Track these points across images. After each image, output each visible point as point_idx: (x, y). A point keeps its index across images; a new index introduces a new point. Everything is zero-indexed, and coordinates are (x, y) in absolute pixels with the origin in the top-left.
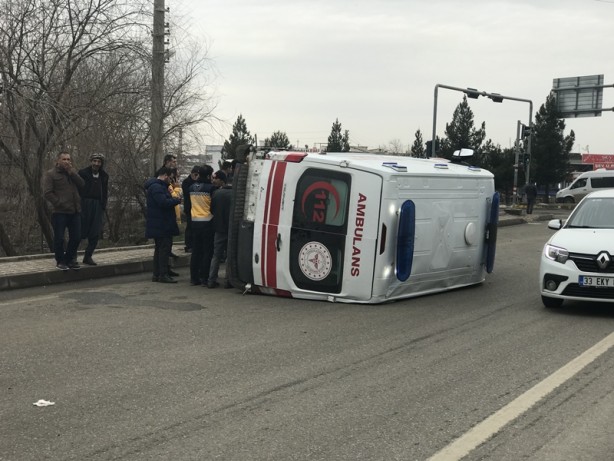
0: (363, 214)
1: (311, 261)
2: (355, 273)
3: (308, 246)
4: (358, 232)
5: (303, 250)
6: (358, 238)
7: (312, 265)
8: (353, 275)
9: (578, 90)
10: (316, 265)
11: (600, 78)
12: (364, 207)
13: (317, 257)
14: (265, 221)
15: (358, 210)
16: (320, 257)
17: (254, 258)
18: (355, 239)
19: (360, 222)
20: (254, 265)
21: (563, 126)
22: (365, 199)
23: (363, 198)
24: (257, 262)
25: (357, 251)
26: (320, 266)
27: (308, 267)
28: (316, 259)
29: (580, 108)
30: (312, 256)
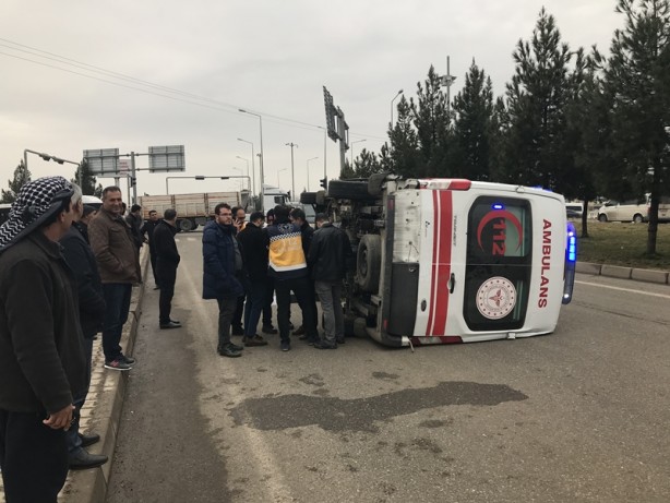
0: (549, 241)
1: (492, 298)
2: (542, 303)
3: (488, 283)
4: (546, 261)
5: (483, 288)
6: (546, 267)
7: (493, 303)
8: (540, 306)
9: (102, 158)
10: (498, 303)
11: (116, 150)
12: (549, 233)
13: (499, 293)
14: (434, 261)
15: (544, 237)
16: (503, 293)
17: (419, 306)
18: (543, 268)
19: (547, 250)
20: (419, 313)
21: (95, 181)
22: (550, 225)
23: (547, 224)
24: (423, 309)
25: (545, 281)
26: (502, 303)
27: (488, 306)
28: (496, 296)
29: (105, 169)
30: (494, 293)
